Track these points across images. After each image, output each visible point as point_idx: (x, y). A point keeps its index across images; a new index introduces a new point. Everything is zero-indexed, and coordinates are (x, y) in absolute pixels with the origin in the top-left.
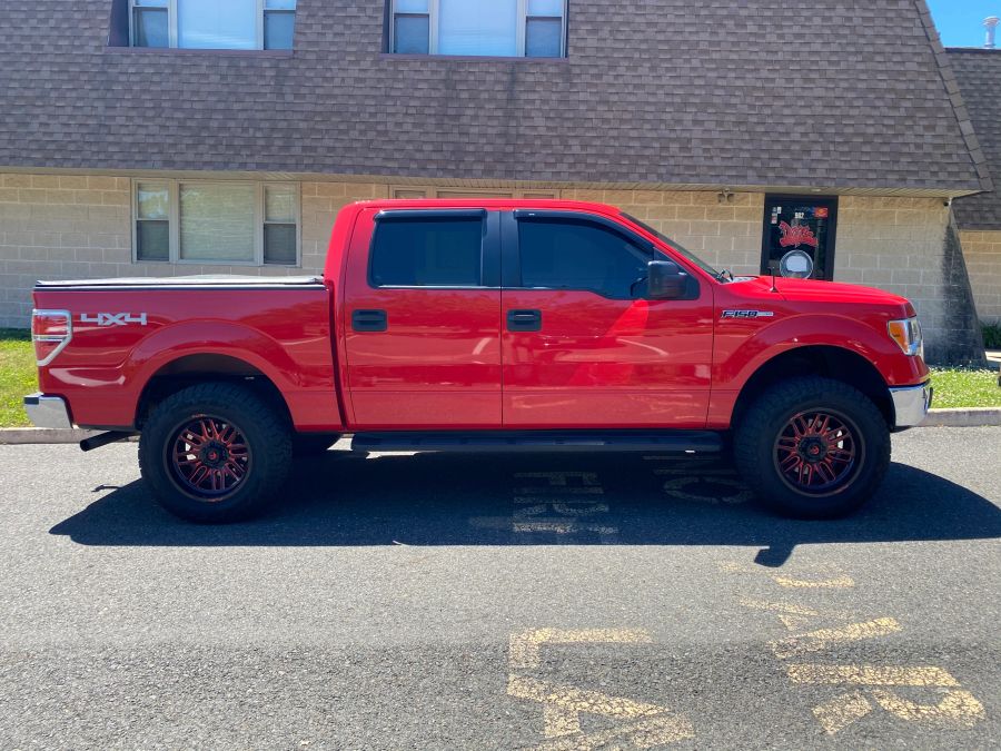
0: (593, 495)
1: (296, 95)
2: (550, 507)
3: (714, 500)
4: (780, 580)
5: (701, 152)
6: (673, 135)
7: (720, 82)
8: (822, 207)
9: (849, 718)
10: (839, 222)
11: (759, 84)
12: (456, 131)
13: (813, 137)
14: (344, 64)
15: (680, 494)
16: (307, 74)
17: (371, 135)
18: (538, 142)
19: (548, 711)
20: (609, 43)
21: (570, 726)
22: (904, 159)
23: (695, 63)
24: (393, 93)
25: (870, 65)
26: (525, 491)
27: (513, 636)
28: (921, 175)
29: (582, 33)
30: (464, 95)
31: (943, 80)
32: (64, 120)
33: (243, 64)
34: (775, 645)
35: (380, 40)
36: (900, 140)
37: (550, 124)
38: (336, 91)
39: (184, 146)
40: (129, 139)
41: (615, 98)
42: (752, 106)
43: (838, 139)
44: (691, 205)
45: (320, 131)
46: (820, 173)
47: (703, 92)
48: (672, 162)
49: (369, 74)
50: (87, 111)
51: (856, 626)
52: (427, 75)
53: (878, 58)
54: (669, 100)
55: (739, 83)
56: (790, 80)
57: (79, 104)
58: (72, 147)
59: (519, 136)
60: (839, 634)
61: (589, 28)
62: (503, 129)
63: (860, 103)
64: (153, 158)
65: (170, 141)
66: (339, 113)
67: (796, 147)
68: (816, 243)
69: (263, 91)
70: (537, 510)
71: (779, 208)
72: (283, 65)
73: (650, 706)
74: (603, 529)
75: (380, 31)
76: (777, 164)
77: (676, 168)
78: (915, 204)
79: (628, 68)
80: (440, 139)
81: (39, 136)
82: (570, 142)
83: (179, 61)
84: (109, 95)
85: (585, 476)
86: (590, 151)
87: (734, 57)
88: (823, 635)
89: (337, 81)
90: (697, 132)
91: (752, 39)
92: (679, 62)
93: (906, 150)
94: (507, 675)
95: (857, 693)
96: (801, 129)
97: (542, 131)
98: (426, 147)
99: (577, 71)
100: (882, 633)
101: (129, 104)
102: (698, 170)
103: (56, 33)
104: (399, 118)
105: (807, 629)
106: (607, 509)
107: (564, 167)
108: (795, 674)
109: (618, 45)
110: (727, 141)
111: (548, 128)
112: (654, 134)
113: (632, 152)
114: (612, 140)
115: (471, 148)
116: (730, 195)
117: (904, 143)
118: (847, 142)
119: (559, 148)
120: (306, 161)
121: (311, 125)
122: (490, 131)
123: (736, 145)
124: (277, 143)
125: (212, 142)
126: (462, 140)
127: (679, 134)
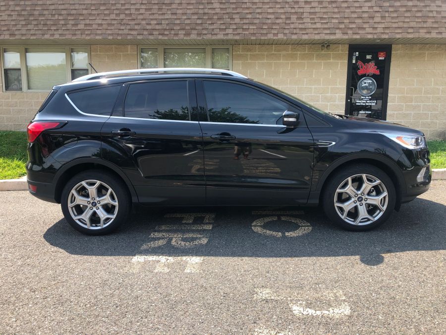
2: (171, 239)
3: (280, 234)
4: (294, 308)
5: (309, 20)
6: (293, 11)
8: (382, 52)
10: (392, 59)
12: (169, 12)
13: (375, 9)
17: (122, 16)
18: (216, 17)
22: (430, 20)
26: (163, 228)
28: (440, 30)
36: (428, 9)
37: (222, 6)
39: (20, 26)
43: (391, 9)
44: (307, 52)
45: (94, 15)
46: (379, 30)
48: (292, 26)
59: (205, 14)
62: (196, 11)
64: (4, 33)
65: (13, 23)
66: (104, 4)
67: (365, 15)
68: (378, 72)
70: (161, 243)
71: (357, 53)
74: (193, 259)
76: (354, 26)
77: (295, 30)
78: (438, 48)
80: (161, 17)
82: (234, 17)
85: (207, 216)
86: (245, 21)
90: (307, 9)
93: (431, 15)
96: (369, 4)
97: (218, 11)
98: (152, 22)
102: (307, 31)
104: (138, 6)
106: (206, 242)
107: (230, 31)
110: (324, 13)
111: (221, 9)
112: (282, 11)
113: (269, 21)
114: (258, 15)
115: (178, 22)
116: (328, 46)
117: (430, 11)
118: (396, 11)
119: (227, 19)
120: (86, 33)
121: (89, 12)
122: (188, 11)
123: (330, 15)
124: (71, 22)
125: (35, 23)
126: (173, 17)
127: (297, 10)
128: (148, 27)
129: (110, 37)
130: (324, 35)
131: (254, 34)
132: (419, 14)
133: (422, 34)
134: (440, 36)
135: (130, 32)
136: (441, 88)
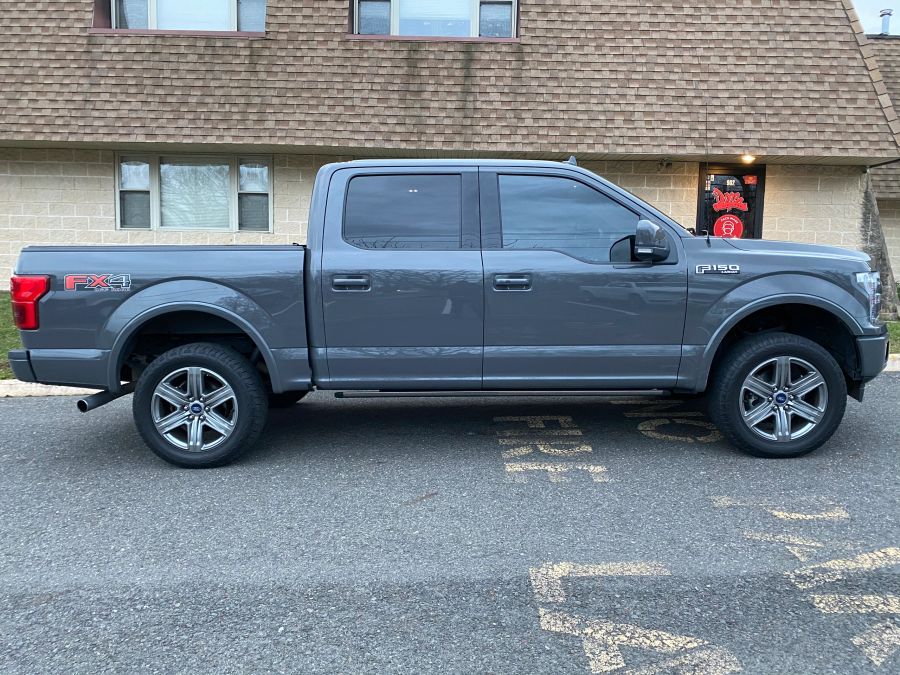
0: (574, 436)
1: (269, 72)
2: (535, 448)
3: (689, 439)
4: (776, 513)
5: (643, 124)
6: (618, 109)
7: (660, 60)
8: (752, 175)
9: (891, 648)
10: (767, 187)
11: (695, 62)
12: (417, 105)
13: (745, 110)
14: (313, 45)
15: (655, 434)
16: (278, 54)
17: (339, 110)
18: (493, 115)
19: (587, 645)
20: (557, 25)
21: (614, 661)
22: (829, 130)
23: (637, 43)
24: (359, 71)
25: (796, 45)
26: (508, 433)
27: (532, 570)
28: (844, 145)
29: (533, 16)
30: (425, 73)
31: (863, 58)
32: (52, 96)
33: (219, 44)
34: (792, 576)
35: (346, 22)
36: (825, 112)
37: (504, 98)
38: (306, 70)
39: (165, 121)
40: (113, 114)
41: (564, 75)
42: (689, 82)
43: (768, 112)
44: (632, 174)
45: (292, 106)
46: (753, 143)
47: (645, 69)
48: (617, 133)
49: (336, 54)
50: (74, 88)
51: (865, 555)
52: (390, 55)
53: (803, 38)
54: (614, 76)
55: (677, 60)
56: (724, 57)
57: (66, 81)
58: (60, 122)
59: (476, 109)
60: (852, 565)
61: (540, 10)
62: (460, 105)
63: (789, 78)
64: (136, 131)
65: (151, 115)
66: (309, 89)
67: (730, 119)
68: (745, 208)
69: (239, 69)
70: (524, 451)
71: (713, 176)
72: (256, 45)
73: (688, 639)
74: (592, 468)
75: (346, 13)
76: (713, 135)
77: (621, 139)
78: (836, 171)
79: (575, 47)
80: (402, 113)
81: (28, 112)
82: (523, 116)
83: (159, 41)
84: (94, 73)
85: (561, 419)
86: (541, 123)
87: (673, 36)
88: (836, 565)
89: (307, 60)
90: (640, 106)
91: (689, 20)
92: (621, 42)
93: (830, 121)
94: (536, 609)
95: (888, 622)
96: (735, 102)
97: (497, 105)
98: (389, 121)
99: (528, 49)
100: (893, 562)
101: (114, 82)
102: (641, 140)
103: (43, 16)
104: (365, 94)
105: (819, 560)
106: (590, 450)
107: (518, 139)
108: (821, 605)
109: (565, 26)
110: (667, 113)
111: (503, 102)
112: (600, 108)
113: (581, 124)
114: (562, 113)
115: (432, 121)
116: (669, 165)
117: (829, 115)
118: (777, 114)
119: (513, 120)
120: (279, 134)
121: (284, 100)
122: (449, 105)
123: (675, 117)
124: (251, 117)
125: (191, 116)
126: (423, 114)
127: (623, 107)
128: (383, 128)
129: (319, 144)
130: (667, 148)
131: (556, 144)
132: (812, 120)
133: (818, 151)
134: (845, 155)
135: (352, 136)
136: (842, 234)
